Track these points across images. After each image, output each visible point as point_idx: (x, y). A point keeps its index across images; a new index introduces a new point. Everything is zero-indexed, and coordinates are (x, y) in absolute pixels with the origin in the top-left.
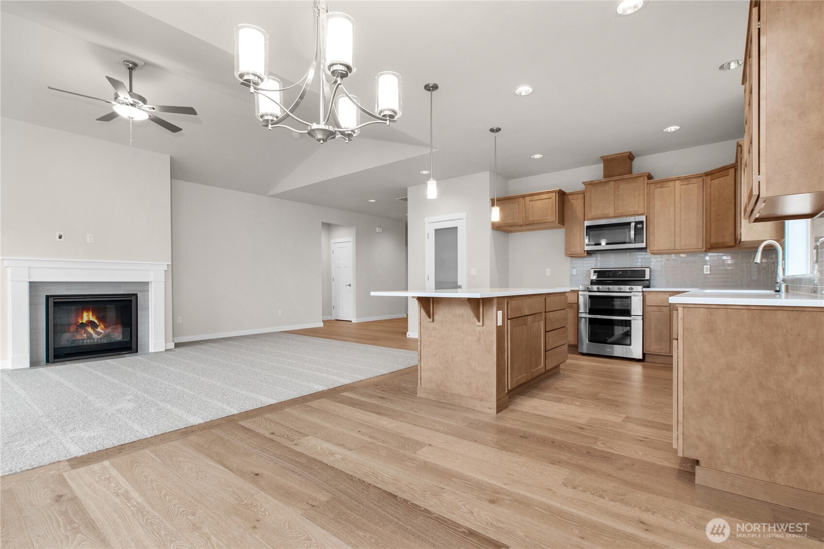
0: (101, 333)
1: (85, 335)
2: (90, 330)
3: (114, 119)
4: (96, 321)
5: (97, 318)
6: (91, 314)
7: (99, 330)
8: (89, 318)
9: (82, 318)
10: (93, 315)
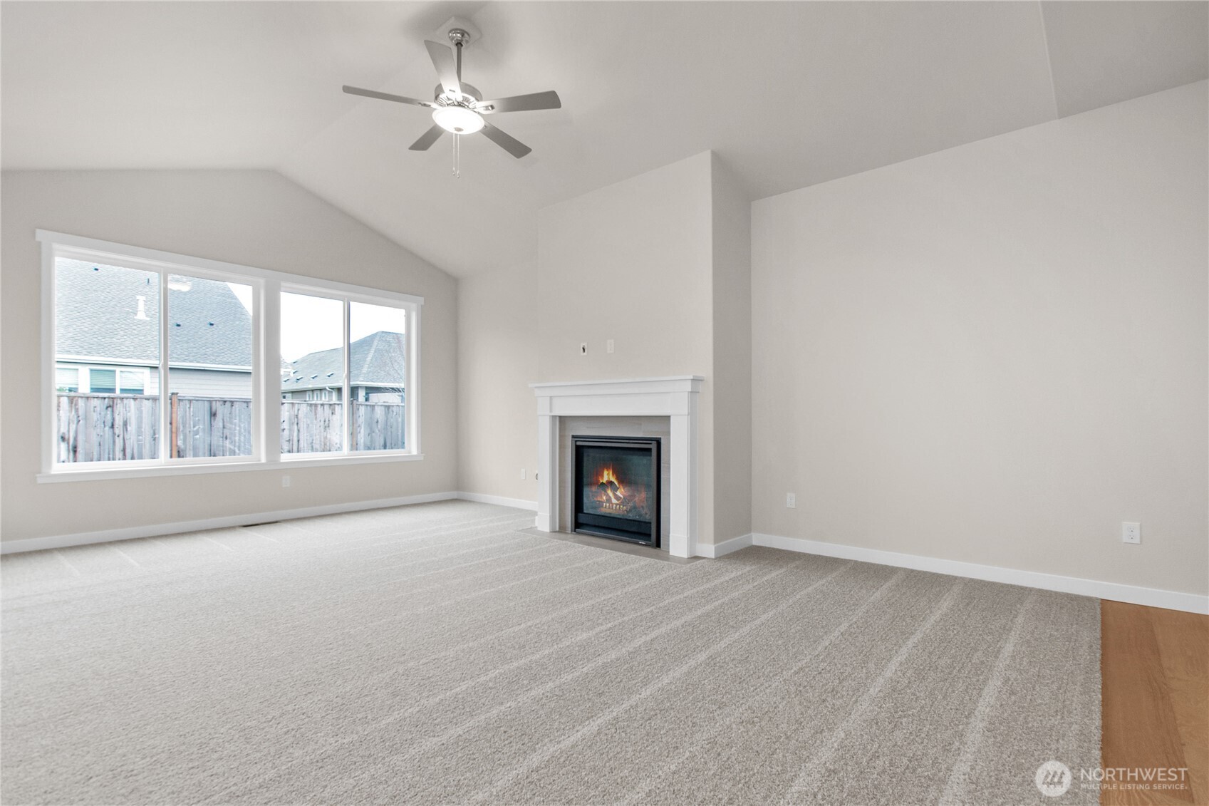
0: (621, 498)
1: (604, 498)
2: (610, 492)
3: (438, 140)
4: (616, 482)
5: (617, 479)
6: (611, 473)
7: (618, 493)
8: (609, 477)
9: (602, 476)
10: (613, 475)
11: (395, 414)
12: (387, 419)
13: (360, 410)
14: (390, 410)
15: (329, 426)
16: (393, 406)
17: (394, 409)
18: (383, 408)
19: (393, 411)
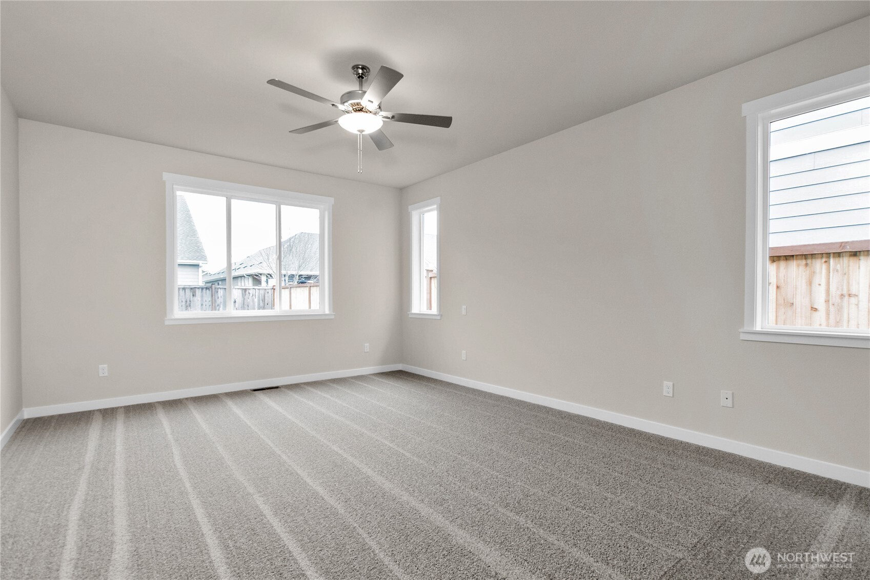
11: (251, 295)
12: (244, 299)
13: (219, 292)
14: (247, 292)
15: (190, 306)
16: (249, 289)
17: (251, 292)
18: (240, 291)
19: (249, 293)
